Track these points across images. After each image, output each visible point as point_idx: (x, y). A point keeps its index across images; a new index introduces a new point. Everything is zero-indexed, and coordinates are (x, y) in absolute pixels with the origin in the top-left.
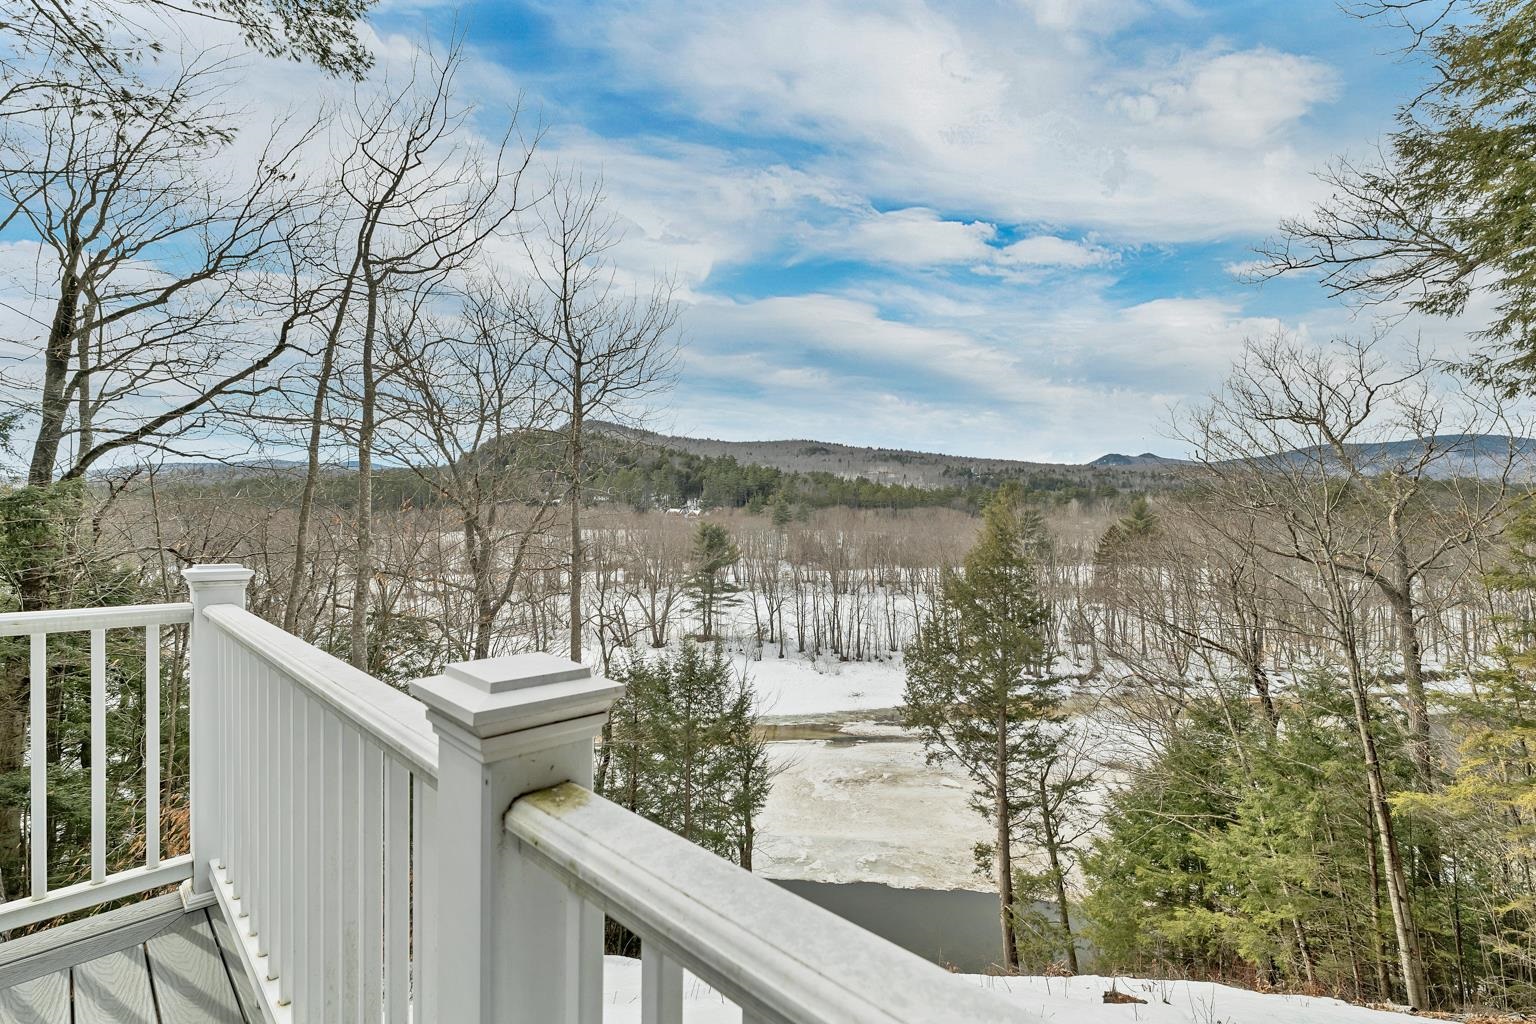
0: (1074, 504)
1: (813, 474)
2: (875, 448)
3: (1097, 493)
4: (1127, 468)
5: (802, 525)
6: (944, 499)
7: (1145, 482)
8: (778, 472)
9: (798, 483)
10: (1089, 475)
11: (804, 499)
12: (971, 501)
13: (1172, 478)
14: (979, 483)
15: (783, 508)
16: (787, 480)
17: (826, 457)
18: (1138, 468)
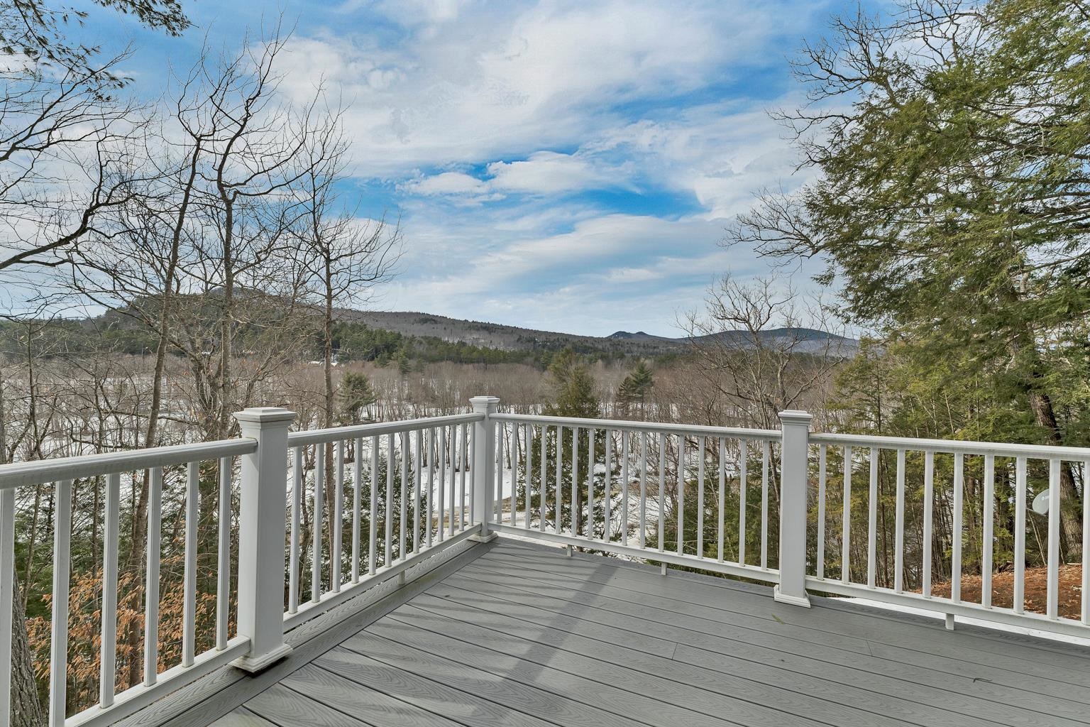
0: (600, 362)
1: (425, 338)
2: (470, 321)
3: (613, 356)
4: (629, 340)
5: (420, 374)
6: (519, 358)
7: (640, 350)
8: (399, 335)
9: (415, 344)
10: (608, 344)
11: (420, 356)
12: (537, 359)
13: (655, 348)
14: (540, 348)
15: (404, 363)
16: (407, 341)
17: (435, 326)
18: (634, 340)
